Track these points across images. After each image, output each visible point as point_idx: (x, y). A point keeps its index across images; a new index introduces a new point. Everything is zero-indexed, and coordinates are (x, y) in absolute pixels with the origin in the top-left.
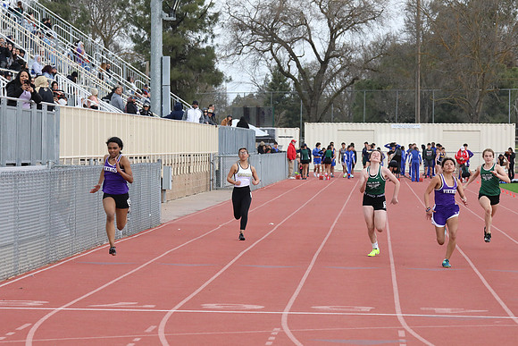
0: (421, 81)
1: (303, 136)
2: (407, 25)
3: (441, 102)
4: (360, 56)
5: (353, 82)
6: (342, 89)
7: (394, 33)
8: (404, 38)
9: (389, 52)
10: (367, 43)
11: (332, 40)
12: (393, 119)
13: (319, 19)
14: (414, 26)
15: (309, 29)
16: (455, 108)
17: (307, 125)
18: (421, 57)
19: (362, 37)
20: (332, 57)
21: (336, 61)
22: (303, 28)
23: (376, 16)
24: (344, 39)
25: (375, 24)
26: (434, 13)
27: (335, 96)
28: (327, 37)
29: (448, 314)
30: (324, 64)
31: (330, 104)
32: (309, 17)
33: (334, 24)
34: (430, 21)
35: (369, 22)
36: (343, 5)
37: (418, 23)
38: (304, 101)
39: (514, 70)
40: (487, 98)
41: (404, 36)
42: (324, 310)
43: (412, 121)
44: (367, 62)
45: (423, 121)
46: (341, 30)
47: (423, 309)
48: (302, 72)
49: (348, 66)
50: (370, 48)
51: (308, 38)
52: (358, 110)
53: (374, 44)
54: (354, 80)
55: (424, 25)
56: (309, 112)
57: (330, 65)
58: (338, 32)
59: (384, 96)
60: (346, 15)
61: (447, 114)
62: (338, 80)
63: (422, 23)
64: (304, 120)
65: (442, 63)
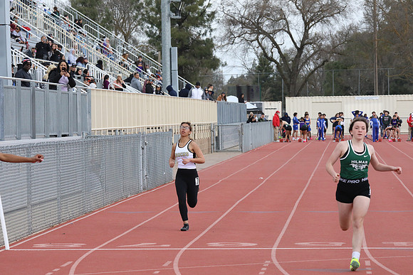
0: (378, 62)
1: (285, 107)
2: (366, 18)
3: (395, 78)
4: (328, 43)
5: (323, 64)
6: (315, 69)
7: (355, 24)
8: (364, 27)
9: (352, 39)
10: (334, 33)
11: (306, 31)
12: (356, 92)
13: (295, 14)
14: (371, 18)
15: (287, 22)
16: (406, 82)
17: (287, 99)
18: (378, 42)
19: (330, 28)
20: (306, 44)
21: (310, 47)
22: (282, 22)
23: (341, 11)
24: (315, 30)
25: (340, 17)
26: (387, 7)
27: (309, 75)
28: (302, 29)
29: (404, 247)
30: (300, 50)
31: (306, 82)
32: (287, 13)
33: (307, 18)
34: (384, 13)
35: (335, 15)
36: (315, 3)
37: (375, 16)
38: (285, 79)
41: (364, 26)
42: (305, 245)
43: (372, 94)
44: (334, 47)
45: (380, 94)
46: (313, 23)
47: (385, 243)
48: (283, 56)
49: (319, 51)
50: (336, 37)
51: (287, 29)
52: (328, 86)
53: (339, 33)
54: (324, 62)
55: (380, 17)
56: (289, 89)
57: (305, 51)
58: (311, 25)
59: (349, 74)
60: (316, 10)
61: (399, 88)
62: (311, 63)
63: (378, 15)
64: (285, 95)
65: (394, 47)
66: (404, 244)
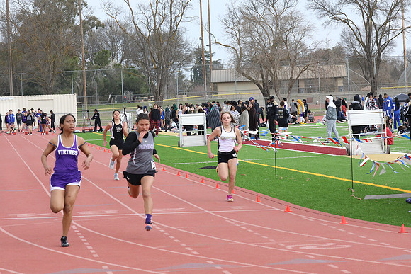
0: (13, 69)
3: (27, 81)
14: (6, 31)
16: (37, 85)
18: (12, 51)
26: (18, 23)
29: (25, 217)
34: (17, 27)
37: (9, 29)
39: (75, 58)
40: (57, 77)
43: (8, 95)
45: (15, 94)
47: (9, 214)
55: (13, 30)
61: (32, 89)
63: (11, 29)
65: (25, 55)
66: (26, 215)
